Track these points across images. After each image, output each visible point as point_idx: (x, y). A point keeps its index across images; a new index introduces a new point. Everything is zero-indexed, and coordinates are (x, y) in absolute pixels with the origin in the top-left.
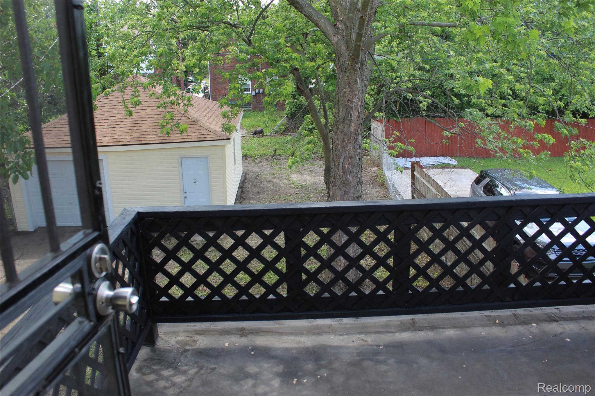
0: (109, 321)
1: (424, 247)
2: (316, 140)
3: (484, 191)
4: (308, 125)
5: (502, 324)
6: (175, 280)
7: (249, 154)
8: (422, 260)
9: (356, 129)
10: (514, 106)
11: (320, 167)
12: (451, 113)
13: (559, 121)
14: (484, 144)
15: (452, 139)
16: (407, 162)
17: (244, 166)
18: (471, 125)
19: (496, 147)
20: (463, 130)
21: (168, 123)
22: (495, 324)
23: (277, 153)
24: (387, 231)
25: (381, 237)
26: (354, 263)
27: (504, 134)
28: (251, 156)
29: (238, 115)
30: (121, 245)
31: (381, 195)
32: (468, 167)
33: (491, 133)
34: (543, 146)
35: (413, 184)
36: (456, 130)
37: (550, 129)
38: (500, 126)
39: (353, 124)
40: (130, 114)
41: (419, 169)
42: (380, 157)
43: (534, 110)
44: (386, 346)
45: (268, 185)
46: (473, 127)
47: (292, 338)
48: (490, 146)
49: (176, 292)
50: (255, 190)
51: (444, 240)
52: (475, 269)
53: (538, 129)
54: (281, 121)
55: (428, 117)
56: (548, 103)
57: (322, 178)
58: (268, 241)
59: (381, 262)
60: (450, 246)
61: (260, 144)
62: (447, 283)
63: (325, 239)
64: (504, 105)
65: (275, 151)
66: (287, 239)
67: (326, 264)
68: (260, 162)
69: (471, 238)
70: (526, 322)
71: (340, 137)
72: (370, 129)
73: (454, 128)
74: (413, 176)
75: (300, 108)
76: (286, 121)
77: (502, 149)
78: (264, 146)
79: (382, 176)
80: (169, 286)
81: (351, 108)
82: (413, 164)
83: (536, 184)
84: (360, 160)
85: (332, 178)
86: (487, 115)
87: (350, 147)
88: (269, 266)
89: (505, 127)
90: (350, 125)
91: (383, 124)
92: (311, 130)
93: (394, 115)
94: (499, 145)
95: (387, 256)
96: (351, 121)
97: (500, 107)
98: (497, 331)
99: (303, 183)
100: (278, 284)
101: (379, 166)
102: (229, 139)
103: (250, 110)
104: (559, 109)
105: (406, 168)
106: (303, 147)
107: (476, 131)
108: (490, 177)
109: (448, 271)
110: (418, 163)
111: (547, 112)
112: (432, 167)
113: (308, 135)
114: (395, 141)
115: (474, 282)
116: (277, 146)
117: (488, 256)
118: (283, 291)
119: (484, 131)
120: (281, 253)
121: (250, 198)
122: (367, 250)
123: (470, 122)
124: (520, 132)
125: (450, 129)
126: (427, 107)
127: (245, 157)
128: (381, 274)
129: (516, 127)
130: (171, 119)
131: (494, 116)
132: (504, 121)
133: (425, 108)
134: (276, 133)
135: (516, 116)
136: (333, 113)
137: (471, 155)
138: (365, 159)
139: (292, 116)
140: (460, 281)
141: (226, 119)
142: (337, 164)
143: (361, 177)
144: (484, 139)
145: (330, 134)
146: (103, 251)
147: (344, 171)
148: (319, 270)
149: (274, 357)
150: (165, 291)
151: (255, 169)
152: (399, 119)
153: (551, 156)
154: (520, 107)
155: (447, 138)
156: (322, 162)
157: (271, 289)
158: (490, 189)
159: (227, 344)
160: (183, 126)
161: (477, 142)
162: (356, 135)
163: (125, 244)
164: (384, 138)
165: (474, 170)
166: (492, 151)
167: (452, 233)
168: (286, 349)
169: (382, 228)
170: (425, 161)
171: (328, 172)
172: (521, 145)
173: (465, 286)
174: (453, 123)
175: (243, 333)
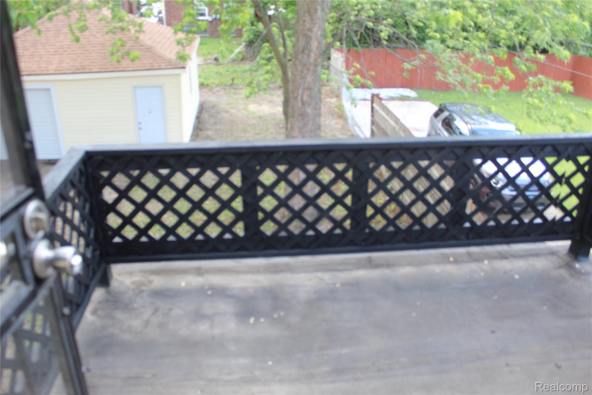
0: (50, 283)
1: (382, 186)
2: (274, 69)
3: (442, 125)
4: (266, 54)
5: (456, 262)
6: (128, 221)
7: (206, 82)
8: (380, 199)
9: (315, 60)
10: (475, 39)
11: (278, 97)
12: (412, 45)
13: (519, 57)
14: (444, 78)
15: (412, 72)
16: (367, 93)
17: (201, 96)
18: (432, 58)
19: (456, 81)
20: (424, 63)
21: (118, 51)
22: (449, 262)
23: (235, 82)
24: (346, 170)
25: (340, 176)
26: (311, 201)
27: (464, 67)
28: (208, 85)
29: (194, 43)
30: (69, 186)
31: (339, 126)
32: (427, 100)
33: (452, 67)
34: (503, 80)
35: (372, 116)
36: (417, 62)
37: (509, 62)
38: (461, 59)
39: (313, 55)
40: (77, 40)
41: (378, 101)
42: (339, 88)
43: (496, 43)
44: (343, 284)
45: (225, 115)
46: (433, 60)
47: (249, 277)
48: (450, 80)
49: (130, 233)
50: (212, 121)
51: (402, 179)
52: (431, 208)
53: (499, 62)
54: (239, 49)
55: (389, 48)
56: (510, 38)
57: (280, 109)
58: (224, 179)
59: (339, 201)
60: (408, 185)
61: (217, 73)
62: (404, 222)
63: (282, 177)
64: (466, 38)
65: (233, 80)
66: (244, 178)
67: (283, 203)
68: (218, 91)
69: (428, 177)
70: (478, 259)
71: (299, 68)
72: (329, 59)
73: (414, 60)
74: (372, 108)
75: (259, 36)
76: (244, 49)
77: (462, 84)
78: (221, 74)
79: (341, 107)
80: (122, 227)
81: (310, 38)
82: (373, 96)
83: (493, 118)
84: (320, 92)
85: (290, 110)
86: (448, 47)
87: (309, 79)
88: (225, 205)
89: (466, 60)
90: (309, 56)
91: (344, 55)
92: (269, 60)
93: (354, 45)
94: (459, 78)
95: (345, 195)
96: (310, 51)
97: (461, 39)
98: (451, 269)
99: (261, 114)
100: (234, 223)
101: (338, 96)
102: (184, 68)
103: (206, 37)
104: (520, 44)
105: (365, 100)
106: (261, 76)
107: (437, 64)
108: (449, 111)
109: (405, 210)
110: (377, 96)
111: (509, 47)
112: (392, 99)
113: (266, 65)
114: (355, 74)
115: (430, 221)
116: (235, 75)
117: (445, 195)
118: (240, 229)
119: (445, 64)
120: (237, 192)
121: (207, 129)
122: (325, 189)
123: (431, 54)
124: (480, 67)
125: (411, 61)
126: (389, 37)
127: (202, 86)
128: (339, 212)
129: (476, 61)
130: (122, 46)
131: (454, 49)
132: (465, 55)
133: (386, 38)
134: (234, 61)
135: (477, 50)
136: (291, 41)
137: (431, 88)
138: (324, 90)
139: (250, 43)
140: (417, 220)
141: (179, 47)
142: (295, 94)
143: (320, 109)
144: (444, 73)
145: (289, 64)
146: (39, 210)
147: (303, 103)
148: (276, 209)
149: (230, 297)
150: (118, 231)
151: (212, 99)
152: (359, 49)
153: (510, 90)
154: (481, 40)
155: (408, 70)
156: (280, 92)
157: (227, 229)
158: (448, 124)
159: (183, 284)
160: (135, 53)
161: (437, 75)
162: (316, 66)
163: (73, 185)
164: (343, 69)
165: (433, 103)
166: (452, 85)
167: (410, 172)
168: (243, 289)
169: (340, 167)
170: (384, 93)
171: (286, 103)
172: (480, 80)
173: (422, 225)
174: (415, 54)
175: (199, 272)
